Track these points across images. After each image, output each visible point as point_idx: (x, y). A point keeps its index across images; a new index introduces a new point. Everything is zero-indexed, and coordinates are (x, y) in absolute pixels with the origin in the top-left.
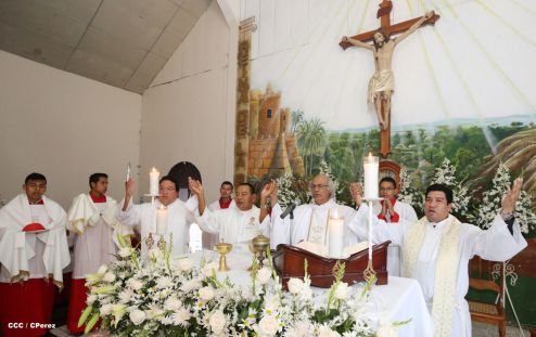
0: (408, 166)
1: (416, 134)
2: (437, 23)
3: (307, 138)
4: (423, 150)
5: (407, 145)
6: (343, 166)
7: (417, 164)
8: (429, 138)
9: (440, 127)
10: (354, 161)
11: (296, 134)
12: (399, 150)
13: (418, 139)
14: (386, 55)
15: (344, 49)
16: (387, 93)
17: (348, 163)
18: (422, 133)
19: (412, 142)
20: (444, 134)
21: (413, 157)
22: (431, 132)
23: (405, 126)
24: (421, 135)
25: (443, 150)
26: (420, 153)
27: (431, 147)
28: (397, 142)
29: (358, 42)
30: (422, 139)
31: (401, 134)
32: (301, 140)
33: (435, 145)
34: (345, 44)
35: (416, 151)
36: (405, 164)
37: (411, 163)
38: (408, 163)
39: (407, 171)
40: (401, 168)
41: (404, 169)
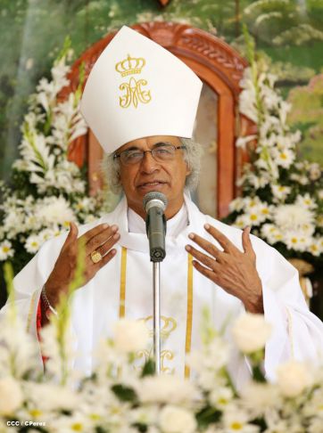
36: (261, 44)
37: (290, 42)
38: (277, 40)
39: (273, 78)
40: (247, 64)
41: (260, 72)
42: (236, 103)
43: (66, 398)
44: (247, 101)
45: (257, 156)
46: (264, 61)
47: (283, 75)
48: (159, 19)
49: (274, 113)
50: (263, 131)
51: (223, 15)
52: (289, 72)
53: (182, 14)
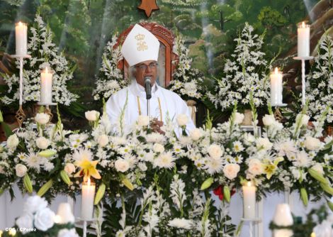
0: (184, 34)
4: (209, 8)
6: (67, 28)
7: (198, 32)
10: (88, 21)
12: (170, 5)
17: (77, 23)
21: (193, 18)
25: (241, 9)
26: (204, 12)
27: (222, 4)
35: (198, 8)
36: (180, 30)
37: (189, 29)
38: (185, 29)
39: (183, 41)
40: (175, 37)
41: (179, 39)
42: (171, 49)
43: (123, 141)
44: (175, 48)
45: (179, 67)
46: (181, 36)
47: (187, 40)
48: (146, 22)
49: (184, 53)
50: (180, 58)
51: (167, 20)
52: (189, 39)
53: (154, 20)
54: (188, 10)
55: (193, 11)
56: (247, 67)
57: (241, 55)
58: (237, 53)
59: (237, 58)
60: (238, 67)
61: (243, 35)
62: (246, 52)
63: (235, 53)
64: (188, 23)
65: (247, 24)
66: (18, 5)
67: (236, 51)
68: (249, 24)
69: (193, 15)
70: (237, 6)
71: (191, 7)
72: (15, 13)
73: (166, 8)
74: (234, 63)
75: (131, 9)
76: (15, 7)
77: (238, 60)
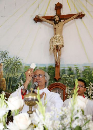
0: (70, 86)
1: (74, 69)
2: (83, 18)
3: (10, 67)
4: (78, 78)
5: (69, 75)
8: (80, 72)
9: (86, 67)
11: (2, 64)
12: (65, 77)
13: (75, 72)
14: (60, 27)
15: (36, 22)
16: (60, 46)
18: (77, 69)
19: (72, 74)
20: (88, 70)
21: (72, 81)
22: (81, 69)
23: (68, 65)
24: (77, 70)
25: (88, 78)
27: (82, 77)
28: (64, 73)
29: (44, 19)
30: (77, 72)
31: (66, 69)
32: (6, 68)
33: (84, 76)
34: (37, 20)
35: (74, 78)
36: (68, 85)
37: (71, 85)
38: (70, 85)
39: (69, 89)
40: (66, 87)
41: (68, 88)
42: (65, 91)
44: (66, 91)
45: (67, 97)
46: (68, 87)
47: (70, 88)
48: (57, 82)
49: (69, 92)
50: (68, 94)
51: (64, 82)
52: (71, 88)
53: (59, 82)
54: (71, 79)
55: (72, 79)
56: (91, 96)
57: (89, 92)
58: (88, 92)
59: (88, 93)
60: (88, 97)
61: (89, 86)
62: (91, 91)
63: (87, 92)
64: (71, 83)
65: (90, 82)
66: (18, 78)
67: (87, 91)
68: (91, 83)
69: (72, 80)
70: (87, 77)
71: (71, 78)
72: (17, 81)
73: (64, 78)
74: (87, 95)
75: (52, 79)
76: (17, 79)
77: (88, 94)
